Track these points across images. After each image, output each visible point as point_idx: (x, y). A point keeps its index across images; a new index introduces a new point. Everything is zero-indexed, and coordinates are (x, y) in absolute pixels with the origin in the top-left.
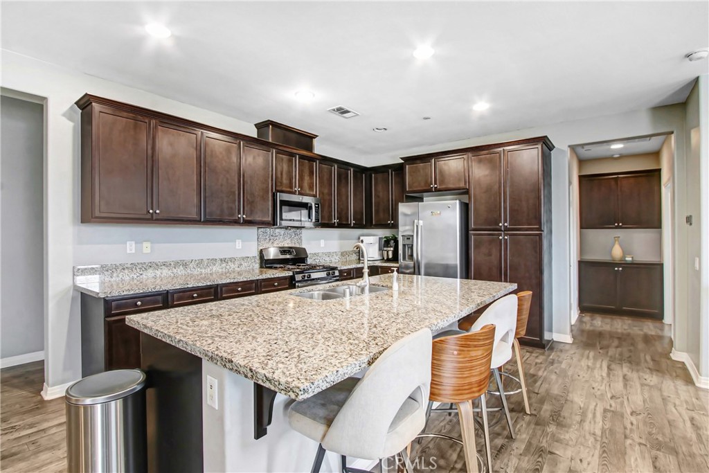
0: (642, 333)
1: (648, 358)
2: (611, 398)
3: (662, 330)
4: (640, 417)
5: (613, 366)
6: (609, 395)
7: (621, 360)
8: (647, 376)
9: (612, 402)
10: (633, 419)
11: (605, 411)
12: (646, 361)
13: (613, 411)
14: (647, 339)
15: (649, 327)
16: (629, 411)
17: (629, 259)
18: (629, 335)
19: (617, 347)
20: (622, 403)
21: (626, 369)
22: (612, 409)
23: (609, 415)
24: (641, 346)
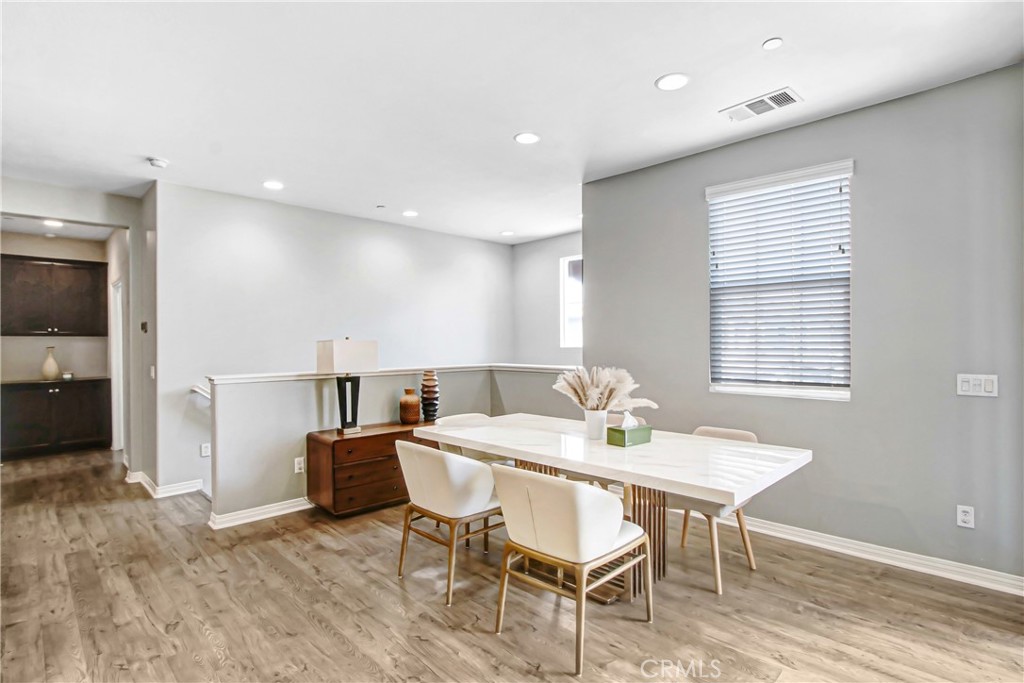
0: (89, 467)
1: (102, 489)
2: (71, 542)
3: (111, 457)
4: (106, 546)
5: (63, 511)
6: (67, 540)
7: (71, 502)
8: (105, 507)
9: (74, 546)
10: (101, 550)
11: (67, 556)
12: (101, 493)
13: (76, 553)
14: (98, 472)
15: (96, 459)
16: (94, 545)
17: (67, 376)
18: (74, 473)
19: (62, 490)
20: (85, 542)
21: (80, 509)
22: (75, 551)
23: (73, 558)
24: (92, 480)
